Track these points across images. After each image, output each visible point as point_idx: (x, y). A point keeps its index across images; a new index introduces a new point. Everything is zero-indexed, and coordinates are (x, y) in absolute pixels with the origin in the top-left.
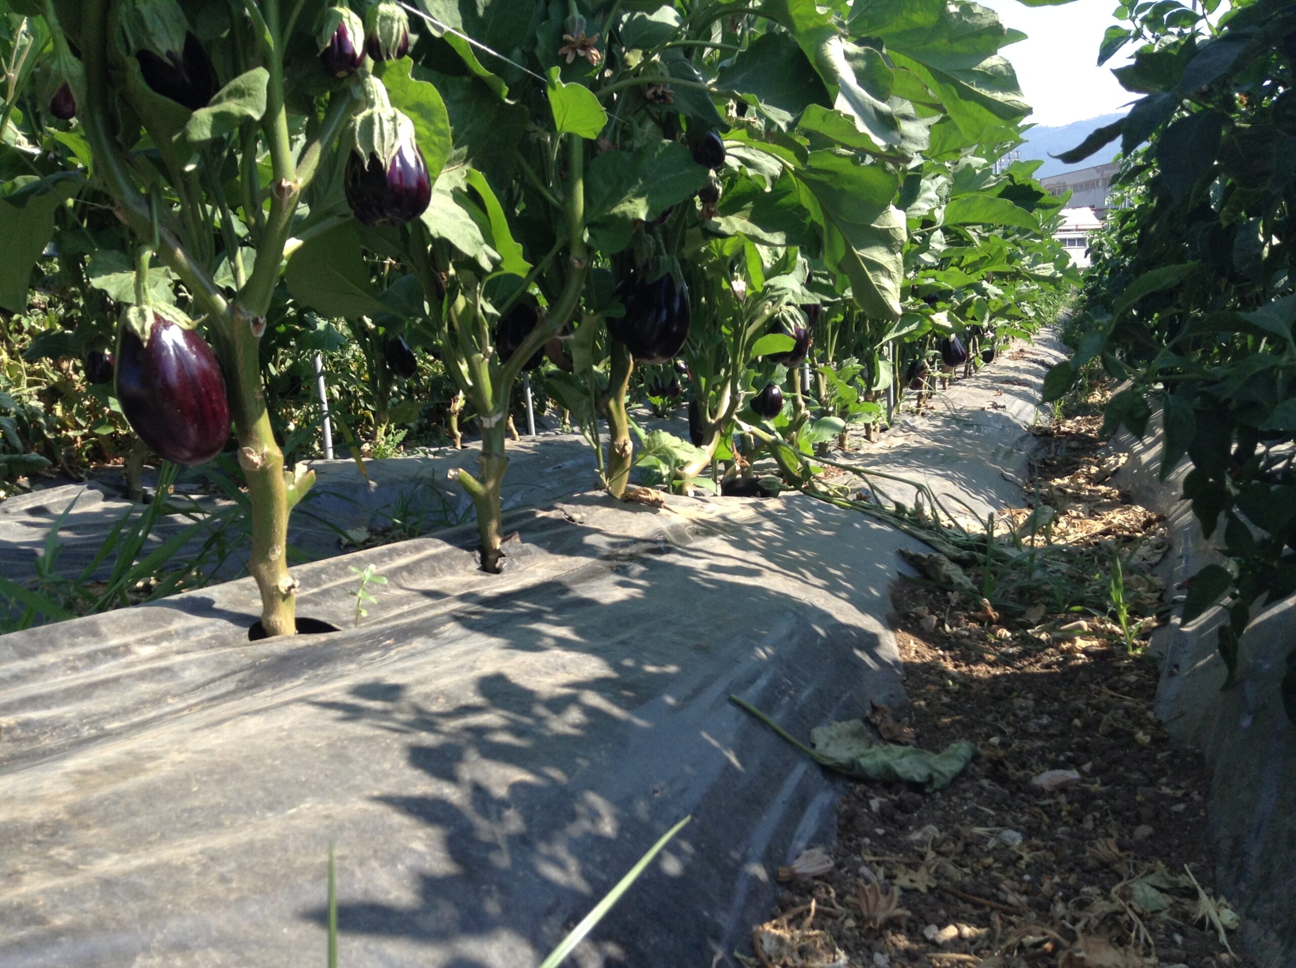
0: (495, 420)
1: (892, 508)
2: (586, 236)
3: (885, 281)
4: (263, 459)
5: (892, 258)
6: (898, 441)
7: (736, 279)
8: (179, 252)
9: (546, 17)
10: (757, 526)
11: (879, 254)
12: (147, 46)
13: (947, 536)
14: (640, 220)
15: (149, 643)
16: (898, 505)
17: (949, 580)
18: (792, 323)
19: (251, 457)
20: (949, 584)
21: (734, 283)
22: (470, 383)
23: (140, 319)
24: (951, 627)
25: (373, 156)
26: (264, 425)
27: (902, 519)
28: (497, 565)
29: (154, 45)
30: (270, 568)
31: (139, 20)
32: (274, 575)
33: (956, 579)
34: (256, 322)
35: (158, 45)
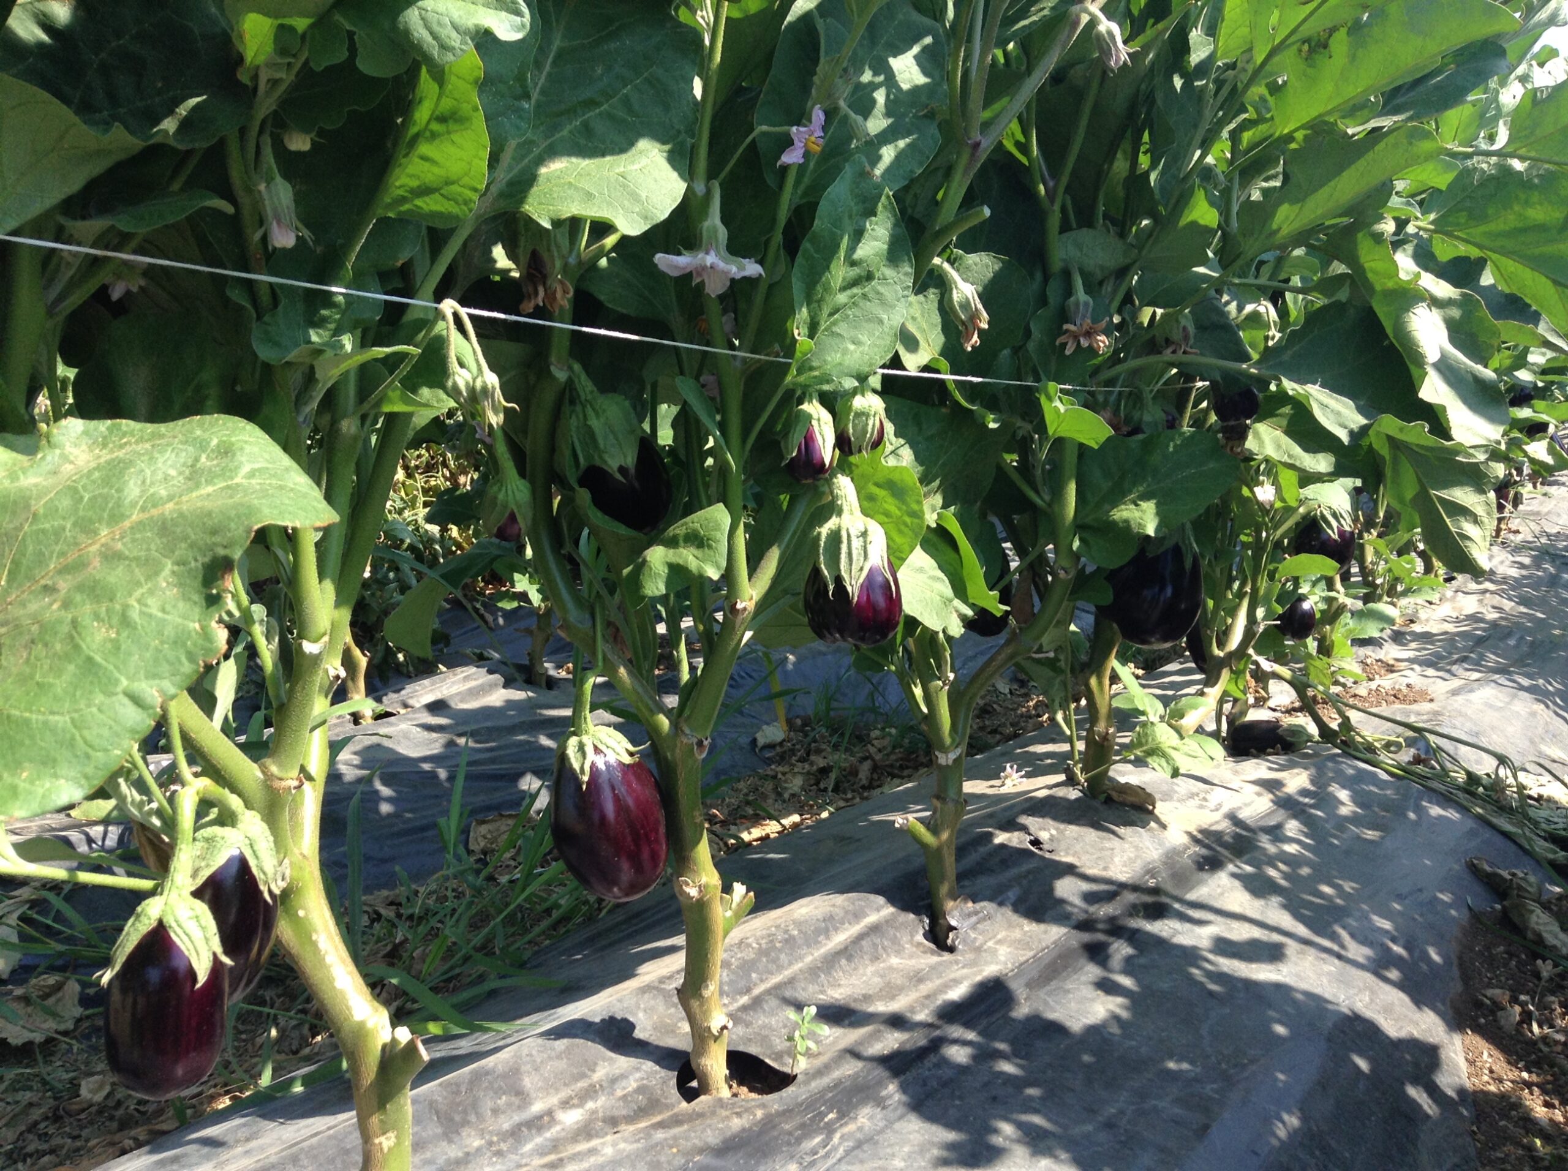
0: (952, 756)
1: (1461, 777)
2: (1076, 544)
3: (1469, 528)
4: (700, 891)
5: (1482, 498)
6: (1469, 605)
7: (1262, 484)
8: (622, 671)
9: (1043, 301)
10: (1276, 832)
11: (1463, 496)
12: (598, 462)
13: (1536, 824)
14: (1148, 536)
15: (574, 1106)
16: (1469, 774)
17: (1539, 940)
18: (1334, 524)
19: (687, 889)
20: (1538, 948)
21: (1257, 490)
22: (925, 710)
23: (579, 755)
24: (1540, 1026)
25: (839, 580)
26: (703, 851)
27: (1473, 794)
28: (949, 941)
29: (605, 462)
30: (702, 1005)
31: (591, 434)
32: (706, 1014)
33: (1550, 940)
34: (700, 744)
35: (610, 461)
